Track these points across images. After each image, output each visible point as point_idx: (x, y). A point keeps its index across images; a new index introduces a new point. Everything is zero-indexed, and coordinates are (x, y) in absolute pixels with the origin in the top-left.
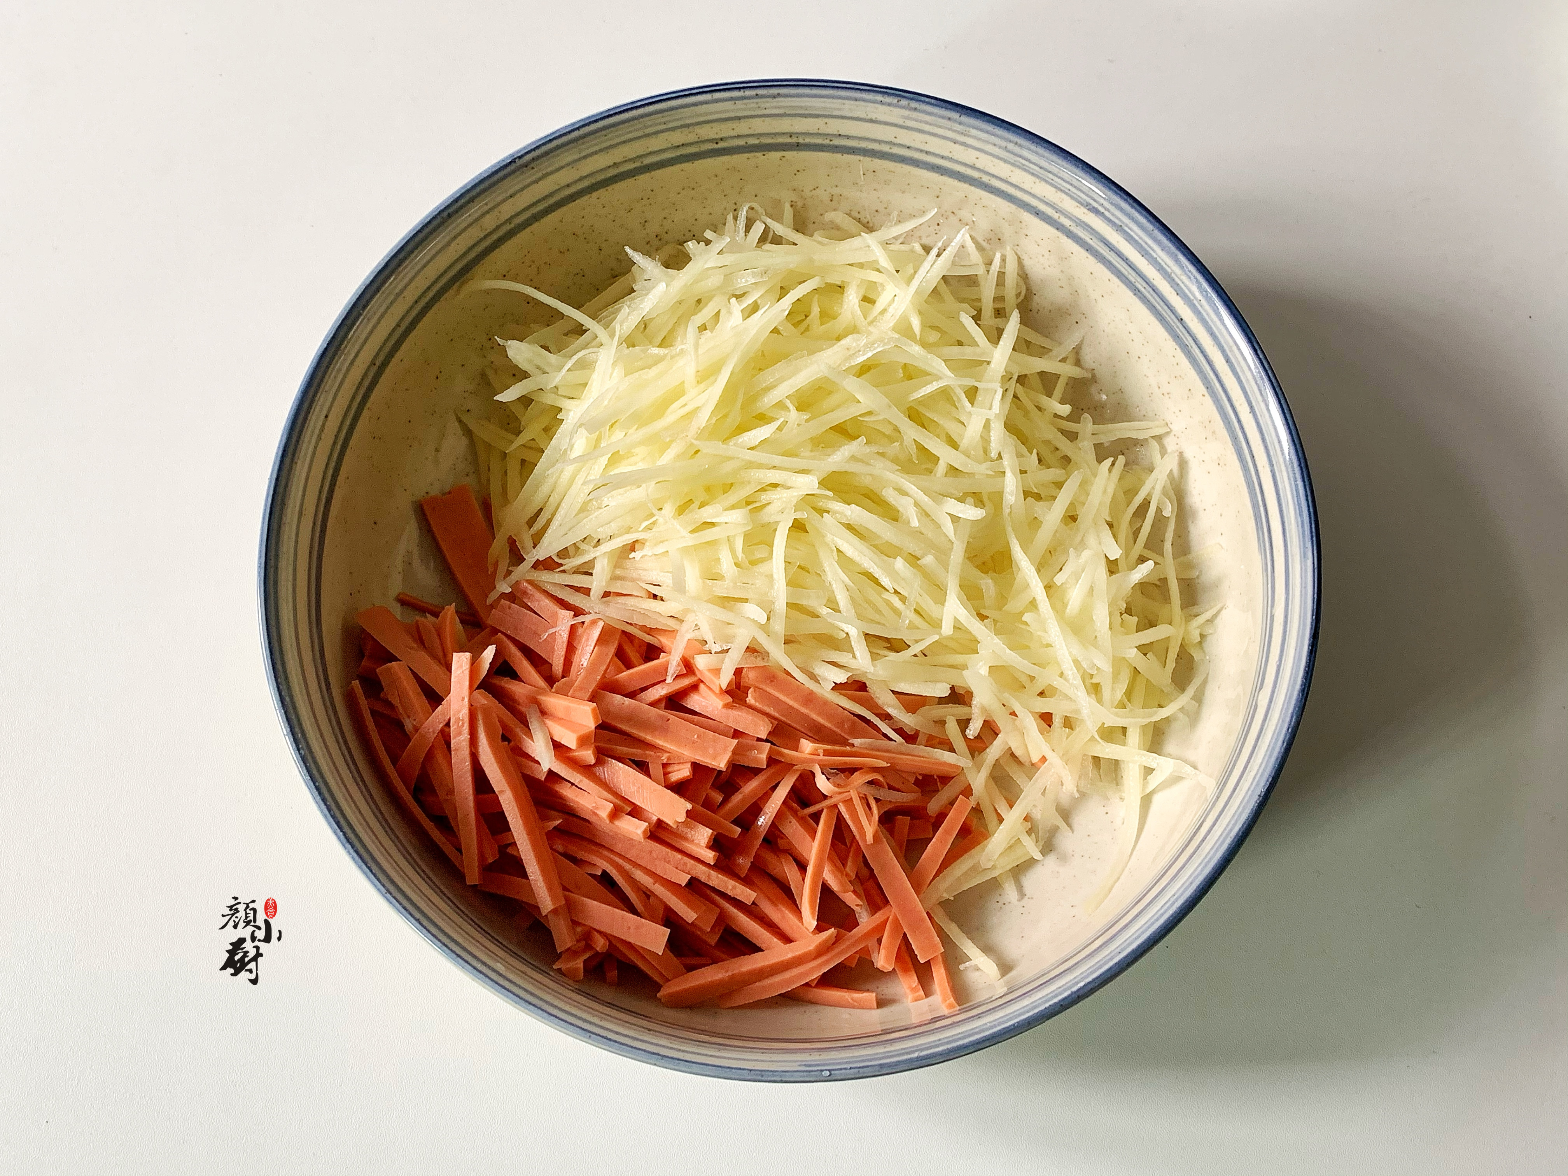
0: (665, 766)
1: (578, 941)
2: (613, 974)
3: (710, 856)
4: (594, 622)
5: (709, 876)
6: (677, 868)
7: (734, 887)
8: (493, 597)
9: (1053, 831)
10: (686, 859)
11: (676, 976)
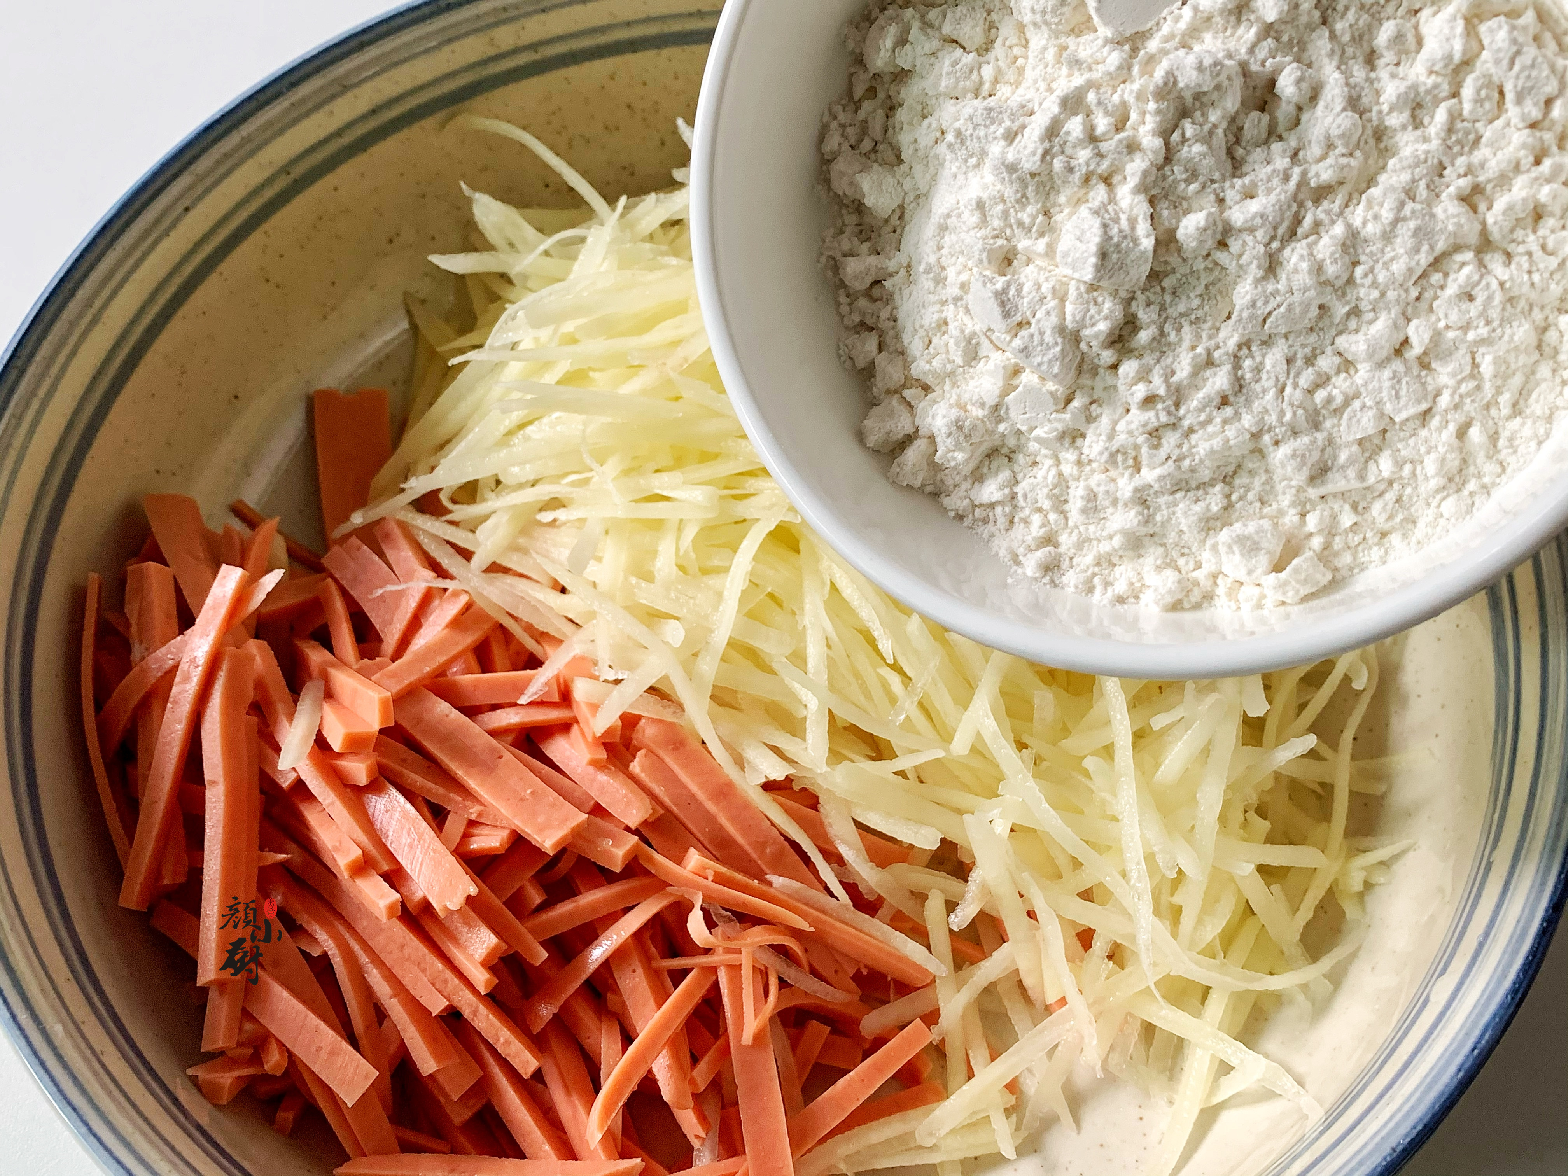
0: (472, 824)
1: (240, 1045)
2: (286, 1116)
3: (481, 978)
4: (456, 594)
5: (475, 1012)
6: (433, 985)
7: (507, 1043)
8: (343, 529)
9: (1049, 1122)
10: (449, 975)
11: (377, 1152)
